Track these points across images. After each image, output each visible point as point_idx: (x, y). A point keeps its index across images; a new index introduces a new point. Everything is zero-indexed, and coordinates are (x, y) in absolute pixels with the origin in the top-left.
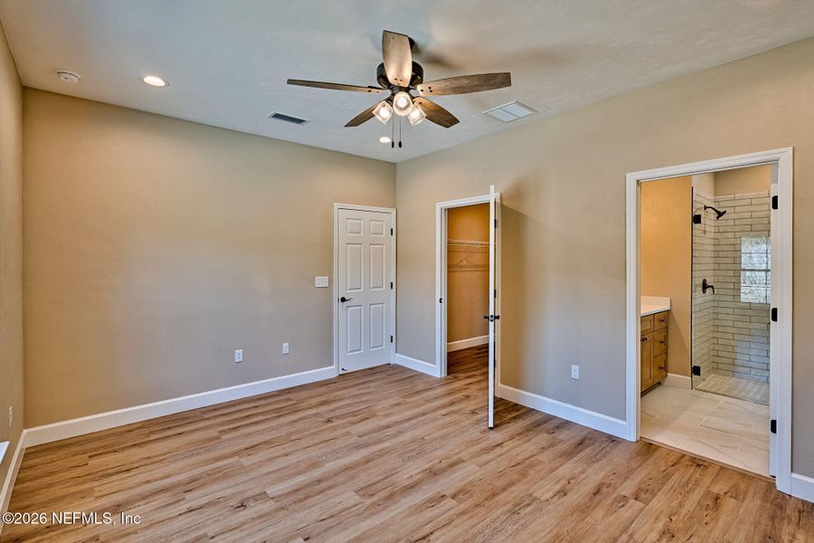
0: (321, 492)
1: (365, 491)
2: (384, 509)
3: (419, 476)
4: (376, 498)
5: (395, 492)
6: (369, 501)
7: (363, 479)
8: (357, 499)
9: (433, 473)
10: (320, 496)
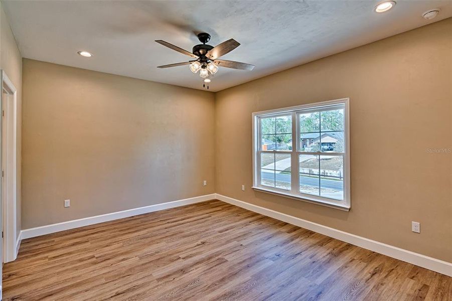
0: (244, 261)
1: (222, 261)
2: (213, 254)
3: (192, 269)
4: (217, 258)
5: (207, 260)
6: (220, 256)
7: (224, 267)
8: (226, 258)
9: (183, 271)
10: (244, 259)
